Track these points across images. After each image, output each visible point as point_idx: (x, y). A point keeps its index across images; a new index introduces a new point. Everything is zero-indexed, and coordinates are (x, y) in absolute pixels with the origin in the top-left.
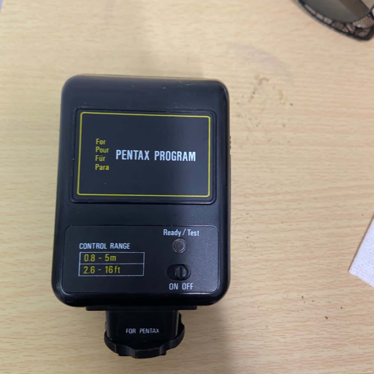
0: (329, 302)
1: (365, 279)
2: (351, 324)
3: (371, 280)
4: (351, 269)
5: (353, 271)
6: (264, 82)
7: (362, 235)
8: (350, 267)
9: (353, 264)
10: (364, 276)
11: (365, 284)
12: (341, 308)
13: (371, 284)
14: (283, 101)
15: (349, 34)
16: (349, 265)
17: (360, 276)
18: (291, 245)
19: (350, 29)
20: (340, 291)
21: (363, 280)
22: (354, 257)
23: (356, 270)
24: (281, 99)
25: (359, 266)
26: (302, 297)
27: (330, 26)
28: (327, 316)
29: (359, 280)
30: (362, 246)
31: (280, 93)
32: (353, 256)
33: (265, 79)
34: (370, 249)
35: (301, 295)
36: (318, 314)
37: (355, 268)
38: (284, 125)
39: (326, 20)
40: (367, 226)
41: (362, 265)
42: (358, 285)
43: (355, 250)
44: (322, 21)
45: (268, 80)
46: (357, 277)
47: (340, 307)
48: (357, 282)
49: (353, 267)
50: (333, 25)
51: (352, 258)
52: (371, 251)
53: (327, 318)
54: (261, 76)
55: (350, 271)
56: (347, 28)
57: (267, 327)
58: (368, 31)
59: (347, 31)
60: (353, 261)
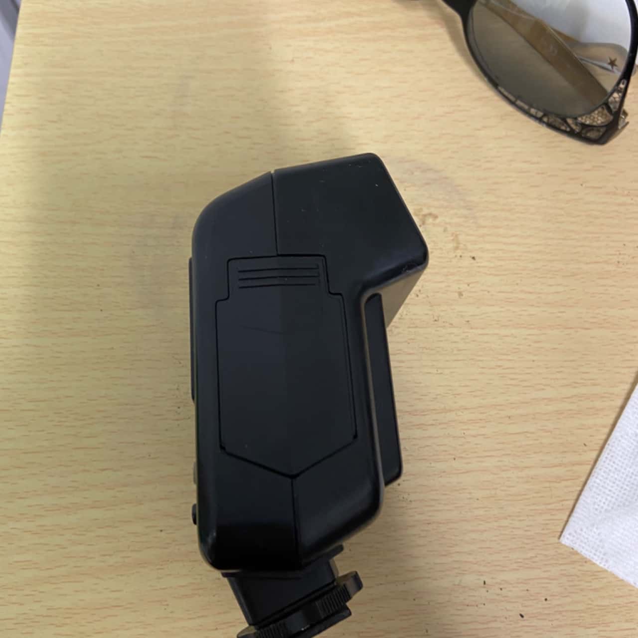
0: (527, 590)
1: (586, 552)
2: (560, 626)
3: (595, 554)
4: (564, 536)
5: (566, 540)
6: (430, 220)
7: (583, 479)
8: (562, 532)
9: (567, 527)
10: (583, 548)
11: (586, 561)
12: (546, 600)
13: (594, 561)
14: (459, 253)
15: (571, 134)
16: (560, 530)
17: (577, 547)
18: (469, 496)
19: (574, 127)
20: (545, 571)
21: (582, 553)
22: (570, 516)
23: (571, 538)
24: (457, 248)
25: (576, 532)
26: (485, 583)
27: (540, 120)
28: (522, 613)
29: (576, 553)
30: (582, 497)
31: (456, 237)
32: (568, 513)
33: (430, 214)
34: (594, 503)
35: (483, 578)
36: (507, 610)
37: (570, 534)
38: (460, 294)
39: (533, 111)
40: (592, 463)
41: (582, 530)
42: (573, 562)
43: (571, 503)
44: (527, 113)
45: (436, 217)
46: (573, 549)
47: (544, 599)
48: (573, 557)
49: (566, 533)
50: (545, 119)
51: (565, 518)
52: (596, 506)
53: (522, 616)
54: (426, 211)
55: (562, 538)
56: (569, 125)
57: (427, 631)
58: (603, 130)
59: (568, 129)
60: (567, 521)
